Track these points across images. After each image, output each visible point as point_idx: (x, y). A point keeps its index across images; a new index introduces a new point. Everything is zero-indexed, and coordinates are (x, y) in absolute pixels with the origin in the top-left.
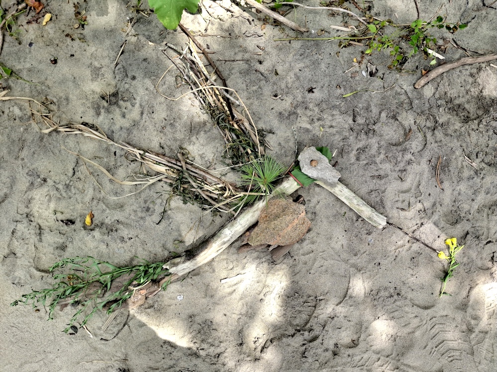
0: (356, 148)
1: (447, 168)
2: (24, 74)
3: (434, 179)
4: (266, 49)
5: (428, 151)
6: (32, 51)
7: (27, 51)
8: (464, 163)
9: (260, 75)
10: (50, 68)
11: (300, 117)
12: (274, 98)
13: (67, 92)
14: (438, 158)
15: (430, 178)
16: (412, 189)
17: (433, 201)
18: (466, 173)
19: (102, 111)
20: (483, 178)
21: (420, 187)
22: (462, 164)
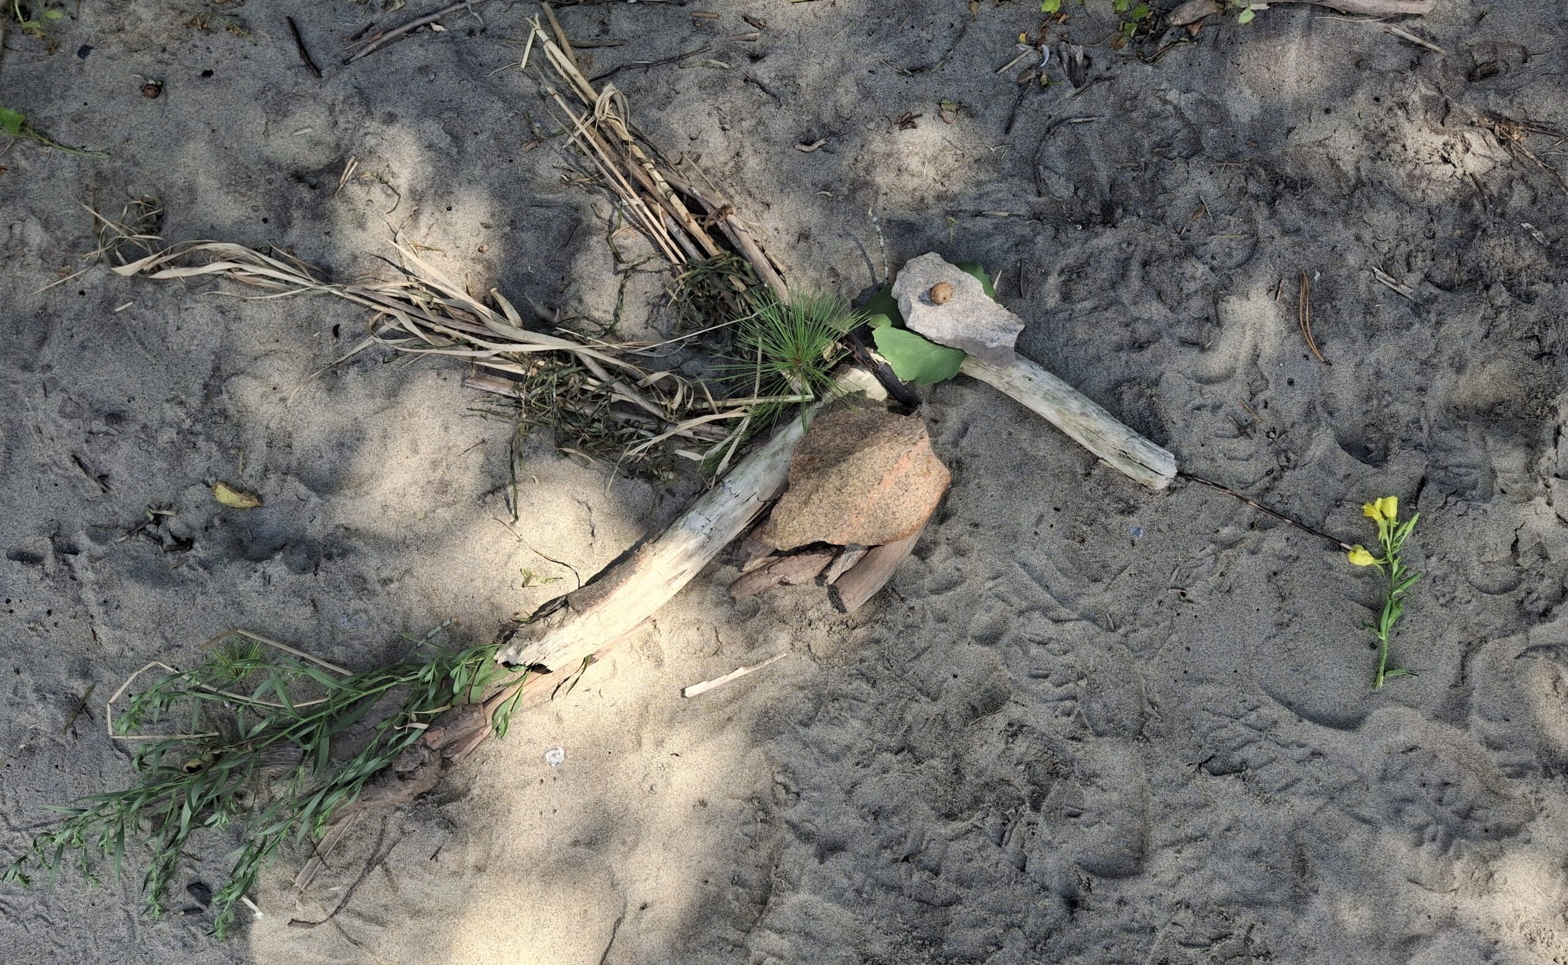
0: (1058, 267)
1: (1328, 305)
2: (62, 131)
3: (1296, 337)
4: (770, 24)
5: (1266, 259)
6: (87, 68)
7: (73, 69)
8: (1375, 287)
9: (758, 90)
10: (139, 108)
11: (885, 194)
12: (805, 148)
13: (188, 170)
14: (1300, 278)
15: (1285, 334)
16: (1238, 371)
17: (1306, 399)
18: (1387, 315)
19: (297, 214)
20: (1439, 324)
21: (1260, 362)
22: (1370, 292)
